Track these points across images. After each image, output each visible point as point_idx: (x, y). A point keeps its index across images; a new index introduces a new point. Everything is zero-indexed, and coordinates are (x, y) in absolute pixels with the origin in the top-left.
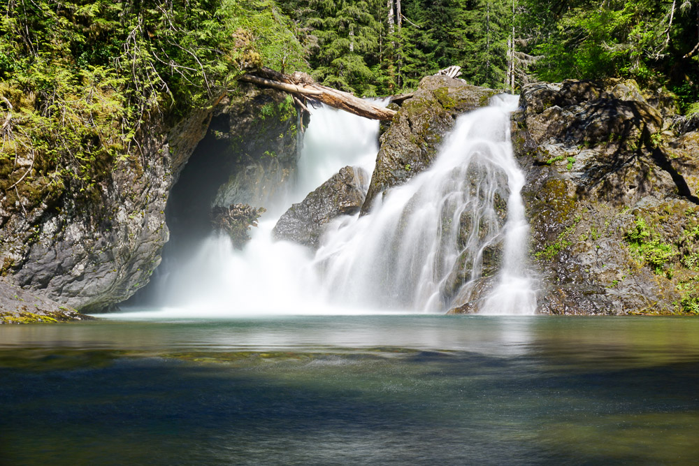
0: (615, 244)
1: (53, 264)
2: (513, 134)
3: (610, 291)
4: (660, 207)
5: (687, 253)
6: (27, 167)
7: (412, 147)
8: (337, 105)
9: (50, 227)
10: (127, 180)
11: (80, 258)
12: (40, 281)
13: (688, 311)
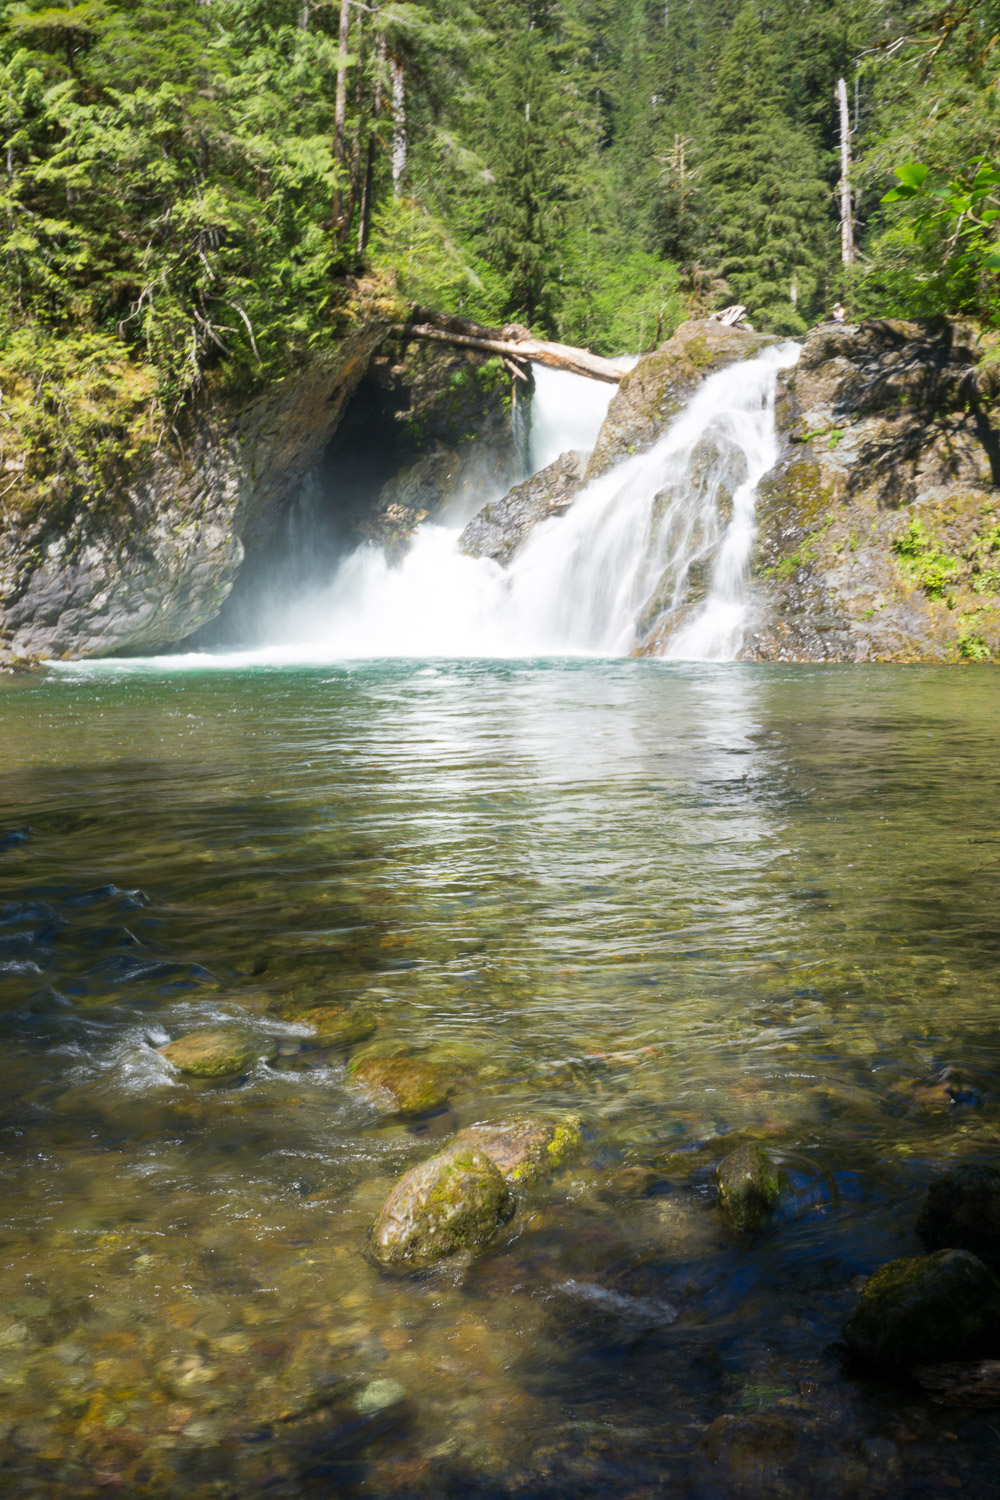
0: (878, 557)
1: (61, 594)
2: (779, 399)
3: (856, 626)
4: (947, 502)
5: (976, 570)
6: (16, 472)
7: (640, 422)
9: (54, 549)
10: (168, 482)
11: (100, 587)
12: (43, 617)
13: (968, 656)
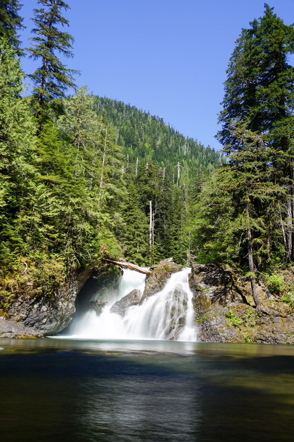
0: (222, 318)
1: (36, 318)
2: (189, 280)
3: (221, 334)
4: (237, 306)
5: (246, 322)
6: (30, 286)
7: (156, 284)
8: (133, 269)
9: (36, 306)
10: (63, 291)
11: (45, 317)
12: (31, 324)
13: (247, 342)
